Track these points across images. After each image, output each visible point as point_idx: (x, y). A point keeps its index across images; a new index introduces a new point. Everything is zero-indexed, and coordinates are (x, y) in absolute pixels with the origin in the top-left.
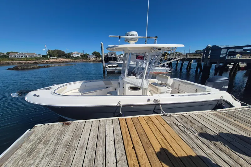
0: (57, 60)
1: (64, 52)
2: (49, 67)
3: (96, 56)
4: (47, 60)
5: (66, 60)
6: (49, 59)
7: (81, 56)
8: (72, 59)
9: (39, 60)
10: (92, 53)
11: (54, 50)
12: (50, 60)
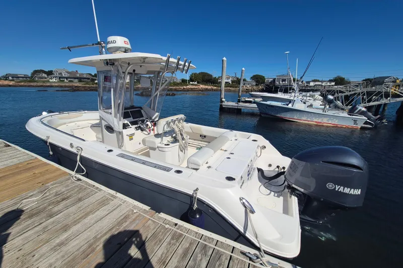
0: (195, 87)
1: (211, 76)
2: (175, 95)
3: (257, 82)
4: (185, 87)
5: (207, 87)
6: (187, 85)
7: (233, 82)
8: (216, 86)
9: (177, 86)
10: (252, 78)
11: (199, 73)
12: (188, 87)
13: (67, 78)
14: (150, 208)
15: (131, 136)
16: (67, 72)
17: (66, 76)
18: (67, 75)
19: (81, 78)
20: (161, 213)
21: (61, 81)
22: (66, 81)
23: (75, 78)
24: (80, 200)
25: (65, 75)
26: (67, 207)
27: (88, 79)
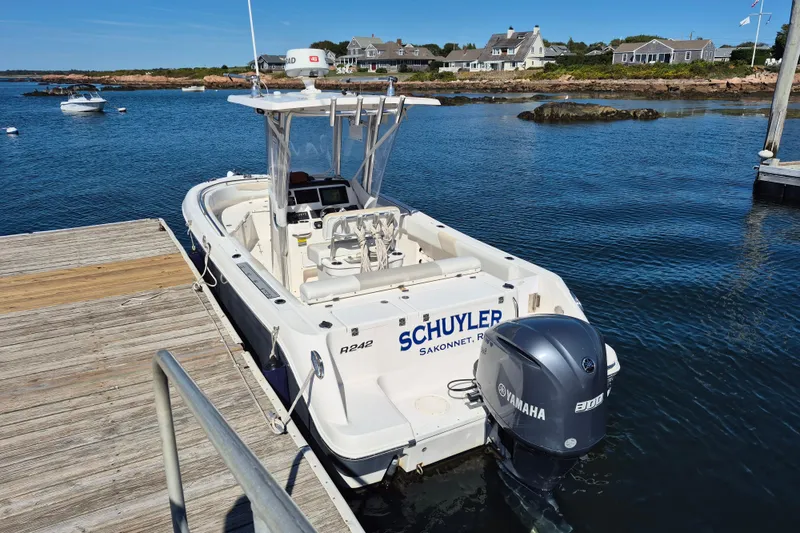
13: (374, 63)
14: (241, 342)
15: (302, 239)
16: (376, 46)
17: (373, 57)
18: (377, 55)
19: (407, 61)
20: (247, 353)
21: (360, 71)
22: (371, 71)
23: (392, 62)
24: (182, 313)
25: (371, 53)
26: (162, 317)
27: (424, 62)
